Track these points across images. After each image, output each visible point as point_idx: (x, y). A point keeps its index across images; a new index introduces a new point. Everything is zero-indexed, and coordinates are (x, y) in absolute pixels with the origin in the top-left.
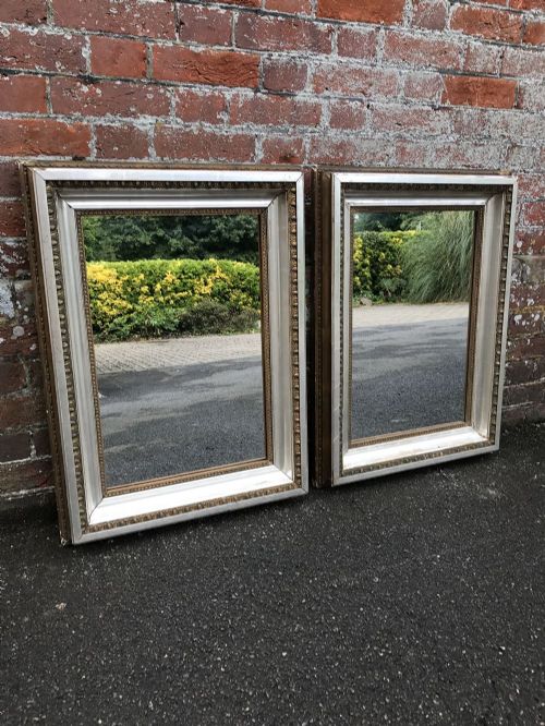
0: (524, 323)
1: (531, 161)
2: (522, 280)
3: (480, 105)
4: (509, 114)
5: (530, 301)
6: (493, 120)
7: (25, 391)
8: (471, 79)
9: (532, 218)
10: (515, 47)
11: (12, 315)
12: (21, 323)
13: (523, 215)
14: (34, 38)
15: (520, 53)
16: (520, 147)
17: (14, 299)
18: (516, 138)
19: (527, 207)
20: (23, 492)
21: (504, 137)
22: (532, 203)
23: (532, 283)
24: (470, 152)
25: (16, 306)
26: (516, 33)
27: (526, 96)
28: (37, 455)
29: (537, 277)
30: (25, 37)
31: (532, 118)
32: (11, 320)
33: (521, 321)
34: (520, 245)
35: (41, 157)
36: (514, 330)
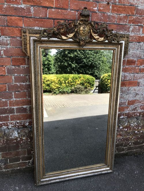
0: (138, 133)
1: (142, 96)
2: (138, 124)
3: (128, 86)
4: (135, 88)
5: (140, 128)
6: (131, 89)
7: (20, 150)
8: (125, 81)
9: (141, 109)
10: (137, 74)
11: (17, 136)
12: (19, 138)
13: (139, 108)
14: (25, 85)
15: (139, 75)
16: (138, 94)
17: (18, 134)
18: (138, 93)
19: (140, 106)
20: (18, 168)
21: (134, 92)
22: (142, 106)
23: (141, 124)
24: (125, 96)
25: (18, 135)
26: (138, 71)
27: (140, 84)
28: (22, 161)
29: (142, 123)
30: (23, 85)
31: (142, 88)
32: (17, 137)
33: (137, 132)
34: (138, 114)
35: (25, 106)
36: (135, 134)
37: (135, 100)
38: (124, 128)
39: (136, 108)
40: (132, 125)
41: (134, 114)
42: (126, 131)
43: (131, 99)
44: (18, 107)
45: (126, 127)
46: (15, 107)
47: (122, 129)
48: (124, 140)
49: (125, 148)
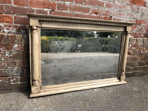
1: (147, 18)
2: (143, 43)
3: (137, 5)
4: (143, 7)
5: (145, 48)
9: (146, 30)
13: (144, 29)
16: (145, 15)
21: (142, 12)
22: (146, 27)
23: (145, 44)
24: (134, 15)
27: (147, 4)
29: (147, 43)
33: (142, 52)
34: (143, 36)
35: (46, 9)
36: (141, 54)
37: (142, 20)
38: (132, 46)
39: (142, 29)
40: (139, 44)
41: (140, 35)
42: (134, 50)
43: (139, 18)
44: (39, 9)
45: (134, 46)
46: (35, 9)
47: (131, 47)
48: (132, 60)
49: (131, 68)
